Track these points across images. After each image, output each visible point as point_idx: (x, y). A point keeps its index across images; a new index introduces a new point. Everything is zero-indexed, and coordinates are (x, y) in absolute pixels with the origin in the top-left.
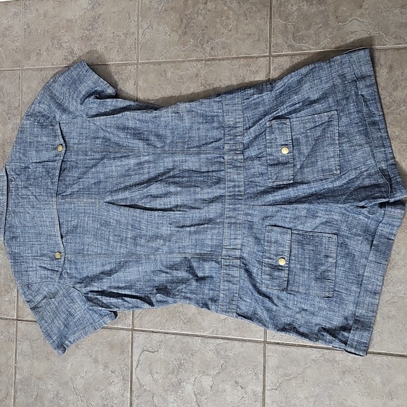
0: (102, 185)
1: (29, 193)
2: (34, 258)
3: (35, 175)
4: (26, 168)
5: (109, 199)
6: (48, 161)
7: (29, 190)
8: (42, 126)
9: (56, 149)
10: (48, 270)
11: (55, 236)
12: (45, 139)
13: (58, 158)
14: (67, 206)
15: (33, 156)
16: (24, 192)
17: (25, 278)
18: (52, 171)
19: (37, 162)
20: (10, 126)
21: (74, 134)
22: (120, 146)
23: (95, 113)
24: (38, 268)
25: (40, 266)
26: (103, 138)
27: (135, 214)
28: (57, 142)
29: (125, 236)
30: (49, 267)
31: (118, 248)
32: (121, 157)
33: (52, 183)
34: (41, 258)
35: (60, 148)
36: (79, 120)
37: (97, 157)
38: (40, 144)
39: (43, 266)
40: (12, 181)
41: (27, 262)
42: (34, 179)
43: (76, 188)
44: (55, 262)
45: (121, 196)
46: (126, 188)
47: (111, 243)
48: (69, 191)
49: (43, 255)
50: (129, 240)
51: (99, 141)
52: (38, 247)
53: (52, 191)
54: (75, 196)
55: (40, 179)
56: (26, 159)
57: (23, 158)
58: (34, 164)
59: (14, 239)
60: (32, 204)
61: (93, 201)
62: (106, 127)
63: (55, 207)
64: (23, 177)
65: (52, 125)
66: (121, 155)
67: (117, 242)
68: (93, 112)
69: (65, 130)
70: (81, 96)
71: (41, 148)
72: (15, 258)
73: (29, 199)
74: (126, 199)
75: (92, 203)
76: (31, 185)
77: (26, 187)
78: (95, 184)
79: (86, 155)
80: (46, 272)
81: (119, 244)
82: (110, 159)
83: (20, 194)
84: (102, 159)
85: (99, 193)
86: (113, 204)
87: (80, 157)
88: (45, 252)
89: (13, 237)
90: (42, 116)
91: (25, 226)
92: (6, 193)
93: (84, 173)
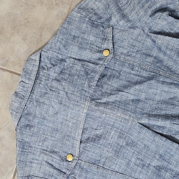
0: (140, 105)
1: (60, 87)
2: (44, 151)
3: (70, 71)
4: (62, 60)
5: (145, 121)
6: (88, 62)
7: (62, 85)
8: (93, 24)
9: (101, 52)
10: (55, 168)
11: (74, 139)
12: (92, 38)
13: (101, 62)
14: (98, 114)
15: (74, 51)
16: (55, 84)
17: (27, 169)
18: (92, 74)
19: (75, 59)
20: (55, 12)
21: (126, 44)
22: (171, 71)
23: (158, 30)
24: (44, 163)
25: (46, 162)
26: (155, 58)
27: (171, 147)
28: (105, 46)
29: (148, 162)
30: (57, 166)
31: (138, 172)
32: (171, 84)
33: (90, 86)
34: (51, 154)
35: (106, 53)
36: (137, 32)
37: (144, 75)
38: (85, 42)
39: (51, 162)
40: (44, 69)
41: (34, 154)
42: (70, 75)
43: (112, 99)
44: (65, 163)
45: (160, 123)
46: (167, 117)
47: (132, 164)
48: (104, 100)
49: (53, 152)
50: (152, 168)
51: (150, 60)
52: (51, 142)
53: (87, 94)
54: (110, 107)
55: (76, 77)
56: (65, 51)
57: (63, 50)
58: (72, 60)
59: (28, 128)
60: (60, 99)
61: (127, 117)
62: (167, 48)
63: (85, 111)
64: (57, 69)
65: (103, 27)
66: (171, 81)
67: (138, 166)
68: (157, 29)
69: (117, 36)
70: (154, 8)
71: (85, 46)
72: (24, 147)
73: (59, 93)
74: (164, 128)
75: (125, 119)
76: (65, 80)
77: (58, 81)
78: (133, 101)
79: (132, 69)
80: (52, 170)
81: (140, 169)
82: (158, 81)
83: (49, 85)
84: (150, 79)
85: (135, 112)
86: (148, 128)
87: (125, 69)
88: (56, 150)
89: (28, 125)
90: (95, 14)
91: (44, 118)
92: (33, 78)
93: (126, 87)
